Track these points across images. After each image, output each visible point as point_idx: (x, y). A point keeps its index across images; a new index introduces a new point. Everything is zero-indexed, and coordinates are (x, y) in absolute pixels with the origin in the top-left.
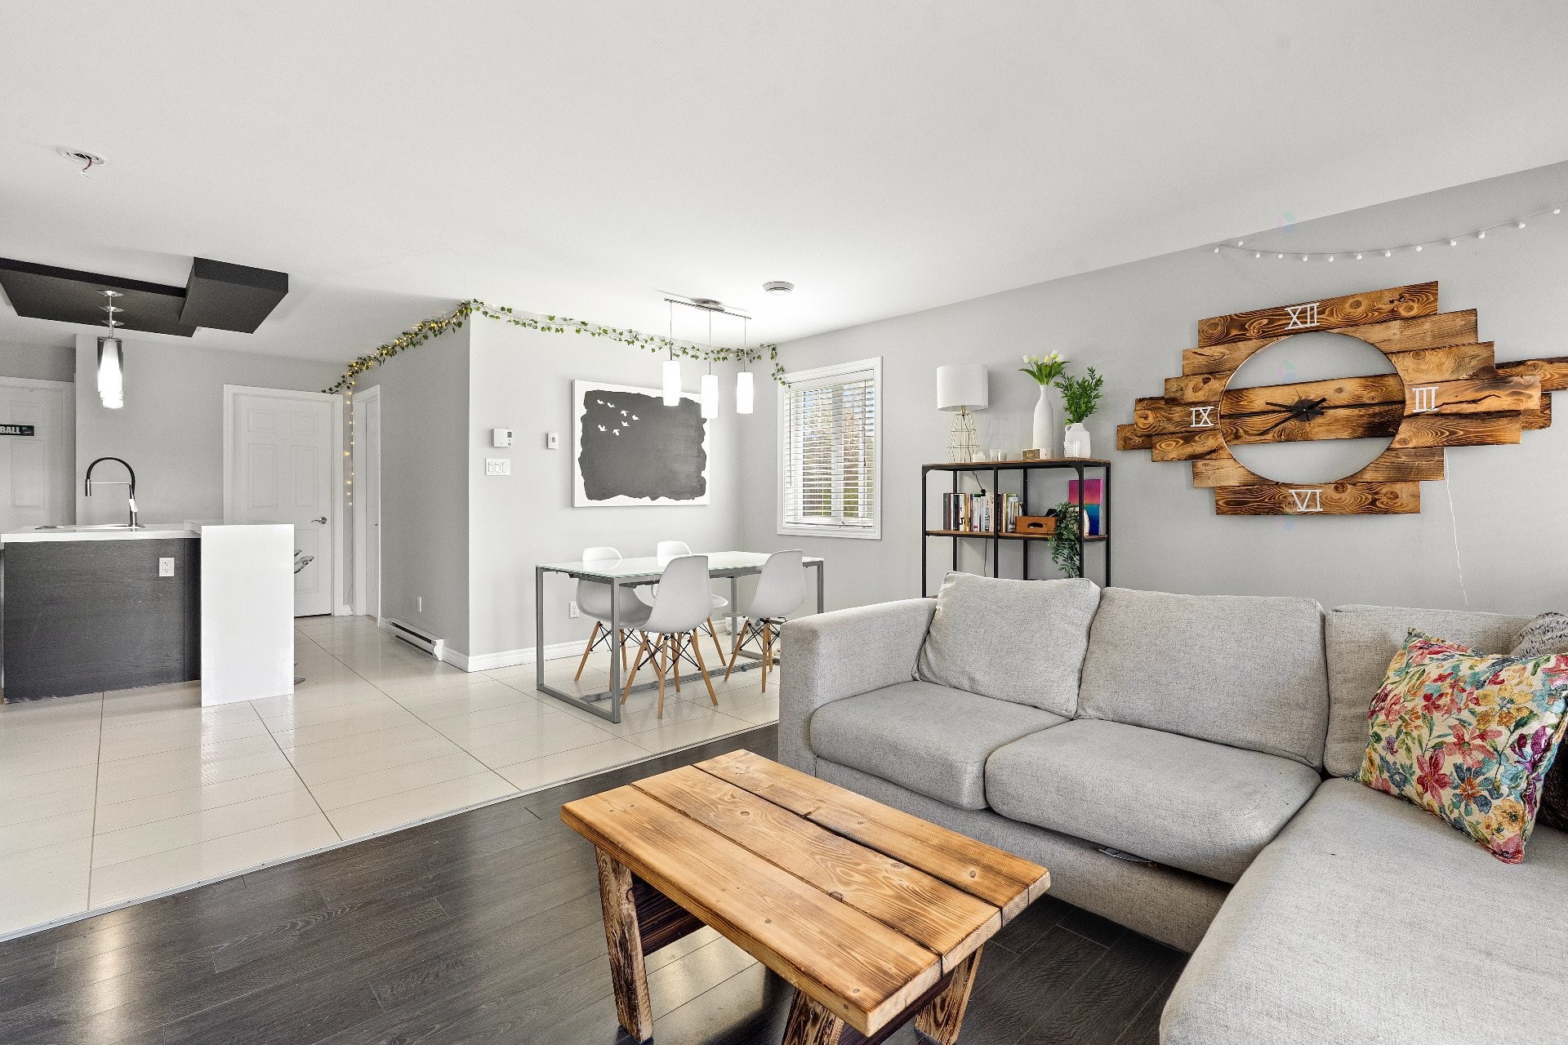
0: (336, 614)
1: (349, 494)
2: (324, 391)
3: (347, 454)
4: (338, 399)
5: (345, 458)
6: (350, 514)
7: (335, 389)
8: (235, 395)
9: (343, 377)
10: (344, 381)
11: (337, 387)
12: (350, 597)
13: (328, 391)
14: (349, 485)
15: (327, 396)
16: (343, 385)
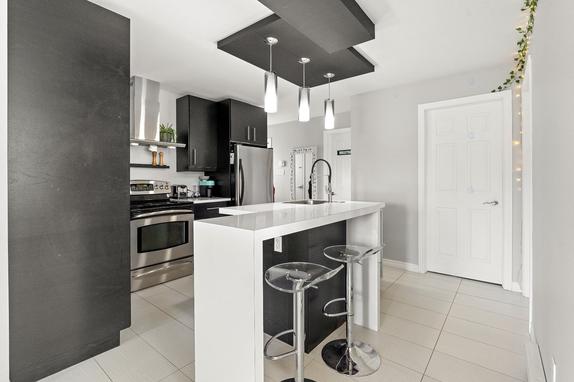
0: (505, 287)
1: (519, 180)
2: (494, 91)
3: (517, 143)
4: (507, 94)
5: (514, 148)
6: (518, 198)
7: (503, 86)
8: (425, 111)
9: (512, 73)
10: (512, 77)
11: (505, 84)
12: (518, 276)
13: (497, 90)
14: (519, 171)
15: (498, 94)
16: (511, 81)
